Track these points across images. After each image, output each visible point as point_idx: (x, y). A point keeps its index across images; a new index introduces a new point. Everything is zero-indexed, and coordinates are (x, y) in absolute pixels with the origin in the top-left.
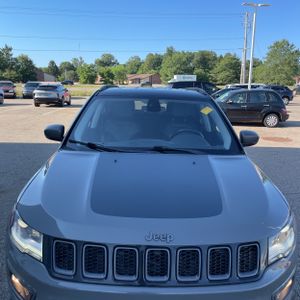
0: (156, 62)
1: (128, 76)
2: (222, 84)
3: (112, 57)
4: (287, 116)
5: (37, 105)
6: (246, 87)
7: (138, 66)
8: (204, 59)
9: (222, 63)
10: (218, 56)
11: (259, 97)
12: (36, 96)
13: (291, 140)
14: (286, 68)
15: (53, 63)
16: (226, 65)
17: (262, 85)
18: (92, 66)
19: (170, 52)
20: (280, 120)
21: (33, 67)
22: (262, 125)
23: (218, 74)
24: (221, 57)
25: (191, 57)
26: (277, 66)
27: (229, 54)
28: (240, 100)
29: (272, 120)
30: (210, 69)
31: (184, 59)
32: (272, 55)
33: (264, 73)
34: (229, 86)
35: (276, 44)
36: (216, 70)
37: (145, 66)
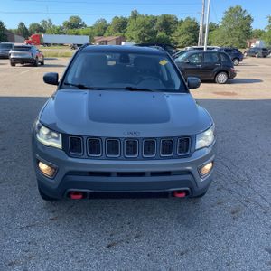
0: (122, 25)
1: (96, 38)
2: (182, 47)
3: (79, 20)
4: (235, 75)
5: (13, 64)
6: (203, 49)
7: (105, 28)
8: (167, 22)
9: (183, 26)
10: (179, 20)
11: (211, 58)
12: (12, 57)
13: (236, 94)
14: (239, 32)
15: (22, 24)
16: (186, 29)
17: (216, 47)
18: (61, 28)
19: (135, 15)
20: (229, 78)
21: (4, 29)
22: (214, 82)
23: (179, 37)
24: (182, 21)
25: (154, 21)
26: (231, 29)
27: (188, 18)
28: (196, 60)
29: (222, 77)
30: (172, 32)
31: (148, 23)
32: (226, 20)
33: (220, 37)
34: (188, 48)
35: (231, 9)
36: (177, 33)
37: (111, 29)
